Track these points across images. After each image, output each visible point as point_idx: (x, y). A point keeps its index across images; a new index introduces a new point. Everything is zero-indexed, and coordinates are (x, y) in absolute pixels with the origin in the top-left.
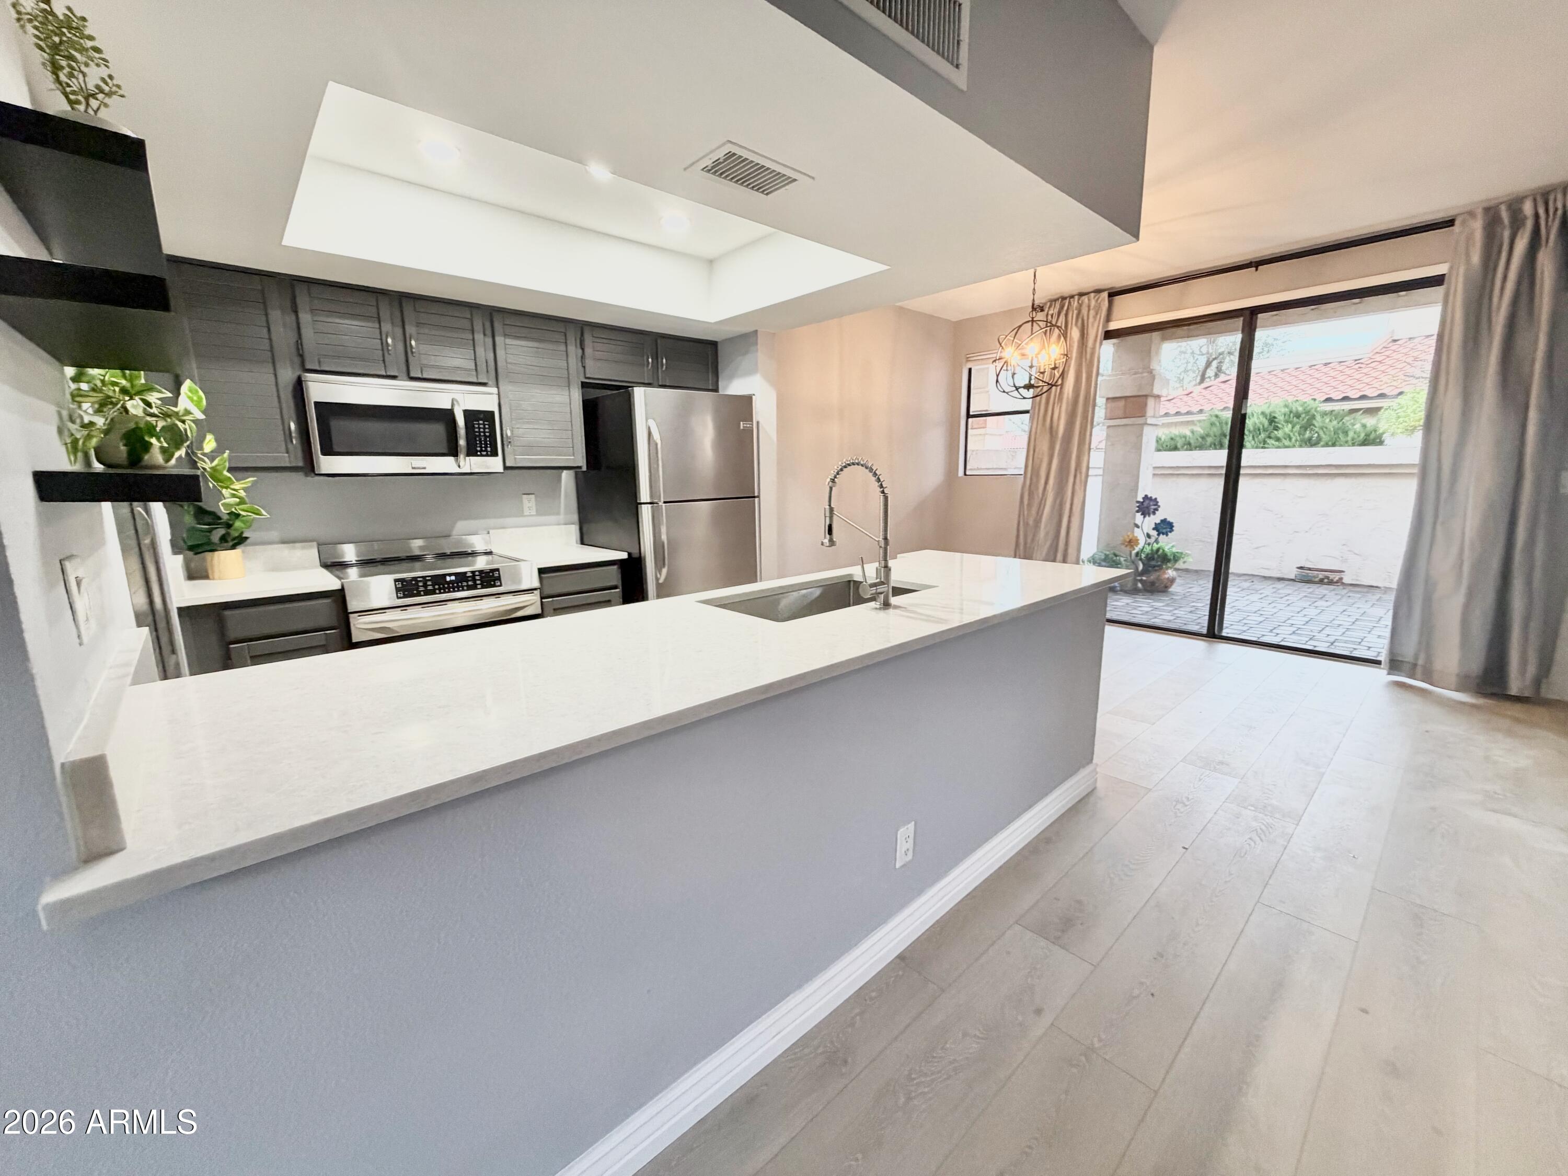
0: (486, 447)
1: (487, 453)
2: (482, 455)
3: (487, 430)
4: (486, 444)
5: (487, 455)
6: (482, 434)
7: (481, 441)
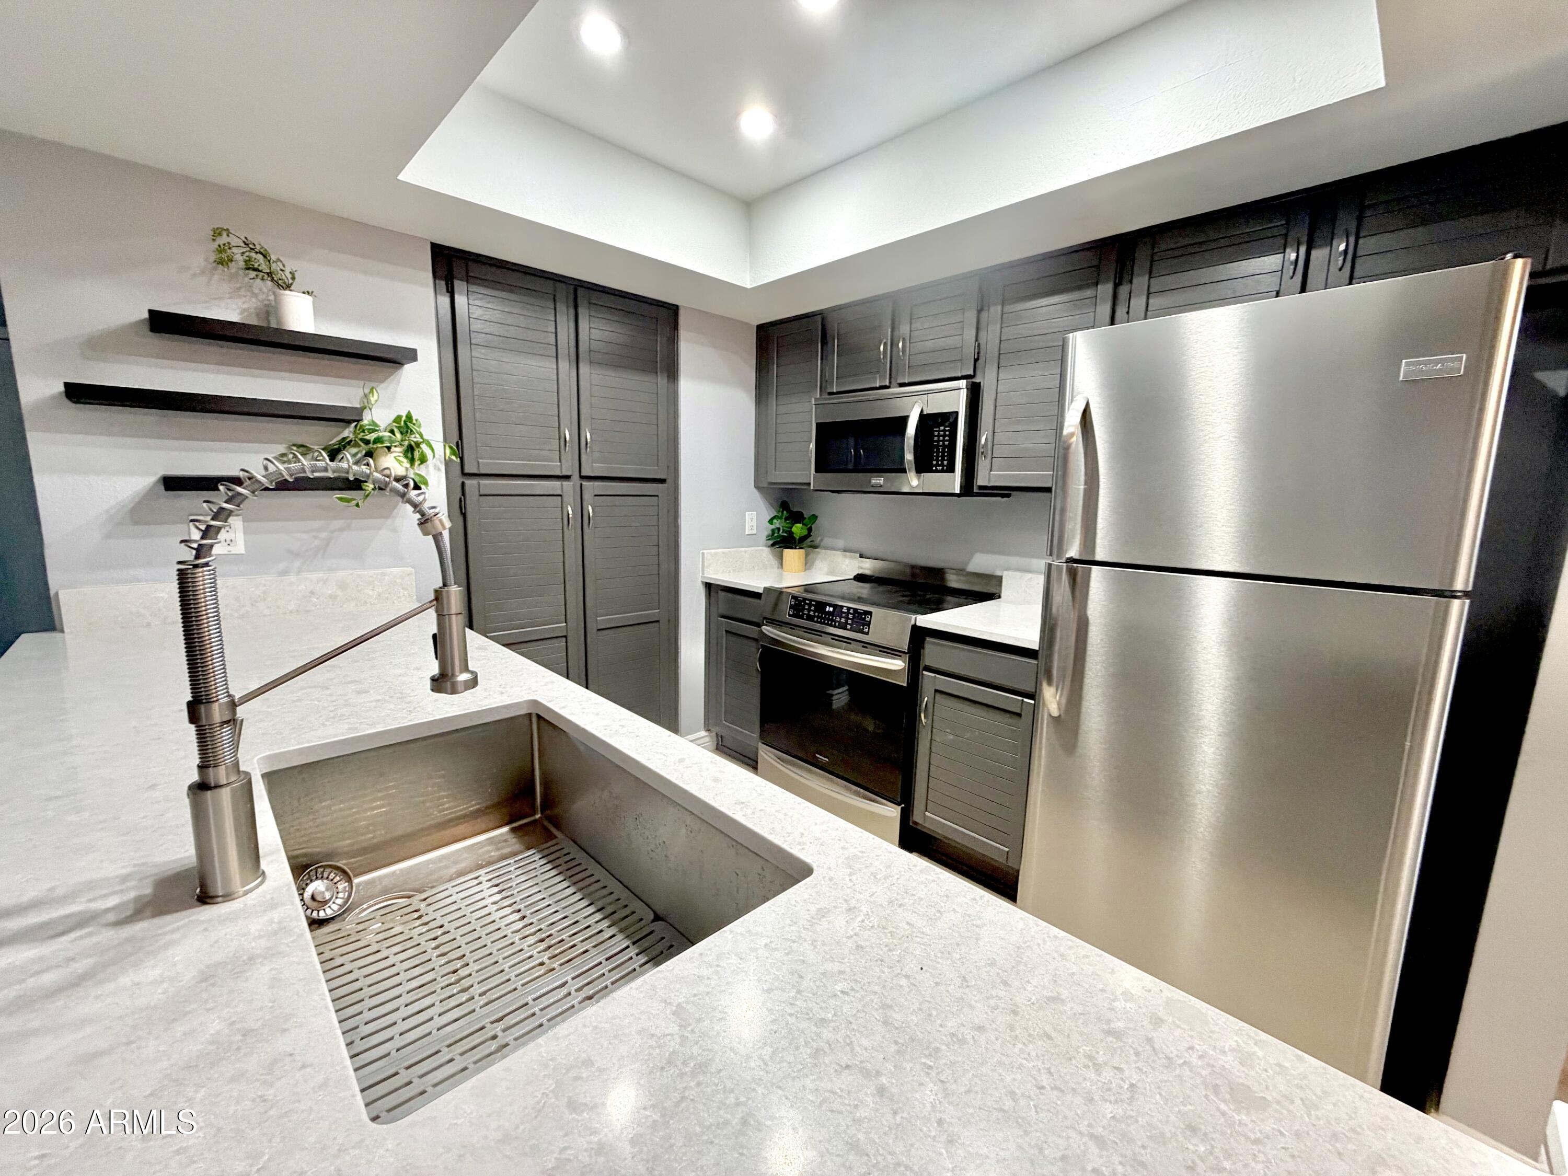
0: (943, 460)
1: (943, 468)
2: (937, 471)
3: (947, 438)
4: (943, 457)
5: (942, 471)
6: (941, 443)
7: (938, 452)
